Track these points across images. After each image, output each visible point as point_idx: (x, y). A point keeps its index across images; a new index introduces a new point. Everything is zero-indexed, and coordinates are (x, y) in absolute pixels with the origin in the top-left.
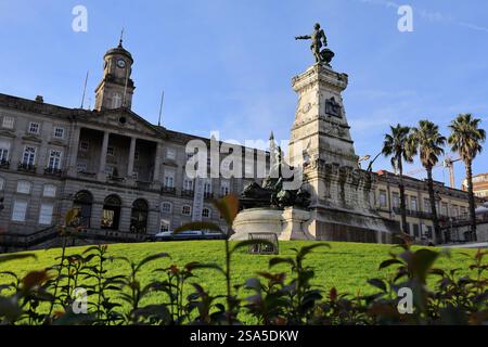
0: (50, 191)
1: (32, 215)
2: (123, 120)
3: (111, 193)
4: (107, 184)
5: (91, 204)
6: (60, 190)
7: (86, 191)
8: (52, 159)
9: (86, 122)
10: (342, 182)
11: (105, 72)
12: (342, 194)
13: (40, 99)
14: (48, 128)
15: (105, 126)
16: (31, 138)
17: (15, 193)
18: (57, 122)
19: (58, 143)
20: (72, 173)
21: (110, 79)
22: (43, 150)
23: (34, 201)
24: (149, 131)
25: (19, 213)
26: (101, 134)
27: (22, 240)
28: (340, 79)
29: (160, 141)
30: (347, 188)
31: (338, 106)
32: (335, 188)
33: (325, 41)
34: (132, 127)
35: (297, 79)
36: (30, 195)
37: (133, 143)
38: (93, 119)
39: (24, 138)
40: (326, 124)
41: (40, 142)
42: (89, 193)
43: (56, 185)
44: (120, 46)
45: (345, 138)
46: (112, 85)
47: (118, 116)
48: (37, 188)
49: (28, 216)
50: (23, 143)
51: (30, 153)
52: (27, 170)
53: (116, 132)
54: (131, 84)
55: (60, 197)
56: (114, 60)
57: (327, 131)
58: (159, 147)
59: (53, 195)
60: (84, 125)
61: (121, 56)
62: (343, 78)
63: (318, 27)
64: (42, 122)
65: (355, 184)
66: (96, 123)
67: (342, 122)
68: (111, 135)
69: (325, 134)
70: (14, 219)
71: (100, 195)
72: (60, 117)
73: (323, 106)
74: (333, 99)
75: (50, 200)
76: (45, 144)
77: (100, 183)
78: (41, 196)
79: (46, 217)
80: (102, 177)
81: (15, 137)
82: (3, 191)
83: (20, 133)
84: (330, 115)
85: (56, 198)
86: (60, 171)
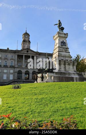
0: (12, 71)
1: (8, 77)
2: (28, 51)
3: (26, 70)
4: (25, 68)
5: (22, 73)
6: (14, 71)
7: (20, 70)
8: (11, 63)
9: (18, 53)
10: (65, 64)
11: (23, 40)
12: (65, 68)
13: (8, 48)
14: (10, 56)
15: (23, 53)
16: (5, 59)
17: (3, 72)
18: (11, 54)
19: (12, 59)
20: (16, 66)
21: (24, 41)
22: (9, 61)
23: (8, 74)
24: (35, 53)
25: (5, 77)
26: (22, 56)
27: (6, 84)
28: (65, 35)
30: (67, 66)
31: (65, 43)
32: (63, 66)
33: (61, 25)
34: (30, 53)
35: (54, 37)
36: (7, 73)
38: (20, 52)
39: (4, 59)
40: (61, 49)
41: (8, 59)
42: (21, 71)
43: (13, 70)
44: (26, 32)
45: (67, 51)
46: (25, 43)
47: (26, 50)
48: (9, 71)
49: (7, 78)
50: (4, 60)
51: (6, 62)
52: (6, 66)
53: (26, 55)
54: (29, 42)
55: (14, 72)
56: (25, 36)
57: (61, 50)
59: (12, 72)
60: (18, 54)
61: (26, 35)
62: (66, 34)
63: (59, 21)
64: (8, 54)
65: (69, 64)
66: (21, 53)
67: (66, 47)
68: (25, 56)
69: (60, 51)
70: (4, 79)
71: (24, 71)
72: (12, 53)
73: (60, 43)
74: (63, 41)
75: (12, 73)
76: (9, 60)
77: (23, 68)
78: (10, 73)
79: (11, 78)
80: (24, 67)
81: (2, 59)
82: (1, 72)
83: (3, 58)
84: (62, 46)
85: (13, 73)
86: (13, 66)
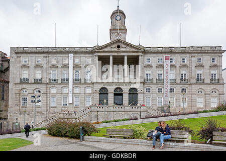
0: (89, 90)
2: (118, 47)
3: (117, 86)
5: (107, 94)
6: (93, 89)
14: (84, 59)
15: (110, 52)
16: (76, 66)
21: (113, 28)
22: (83, 71)
23: (82, 96)
24: (134, 50)
26: (108, 57)
29: (141, 54)
34: (124, 49)
36: (80, 93)
37: (126, 58)
41: (81, 67)
42: (106, 88)
43: (91, 87)
47: (116, 45)
48: (83, 89)
49: (81, 103)
51: (77, 73)
52: (77, 82)
53: (116, 54)
56: (115, 18)
58: (140, 57)
60: (99, 54)
66: (105, 52)
71: (111, 88)
75: (89, 95)
78: (85, 93)
79: (88, 103)
85: (91, 93)
